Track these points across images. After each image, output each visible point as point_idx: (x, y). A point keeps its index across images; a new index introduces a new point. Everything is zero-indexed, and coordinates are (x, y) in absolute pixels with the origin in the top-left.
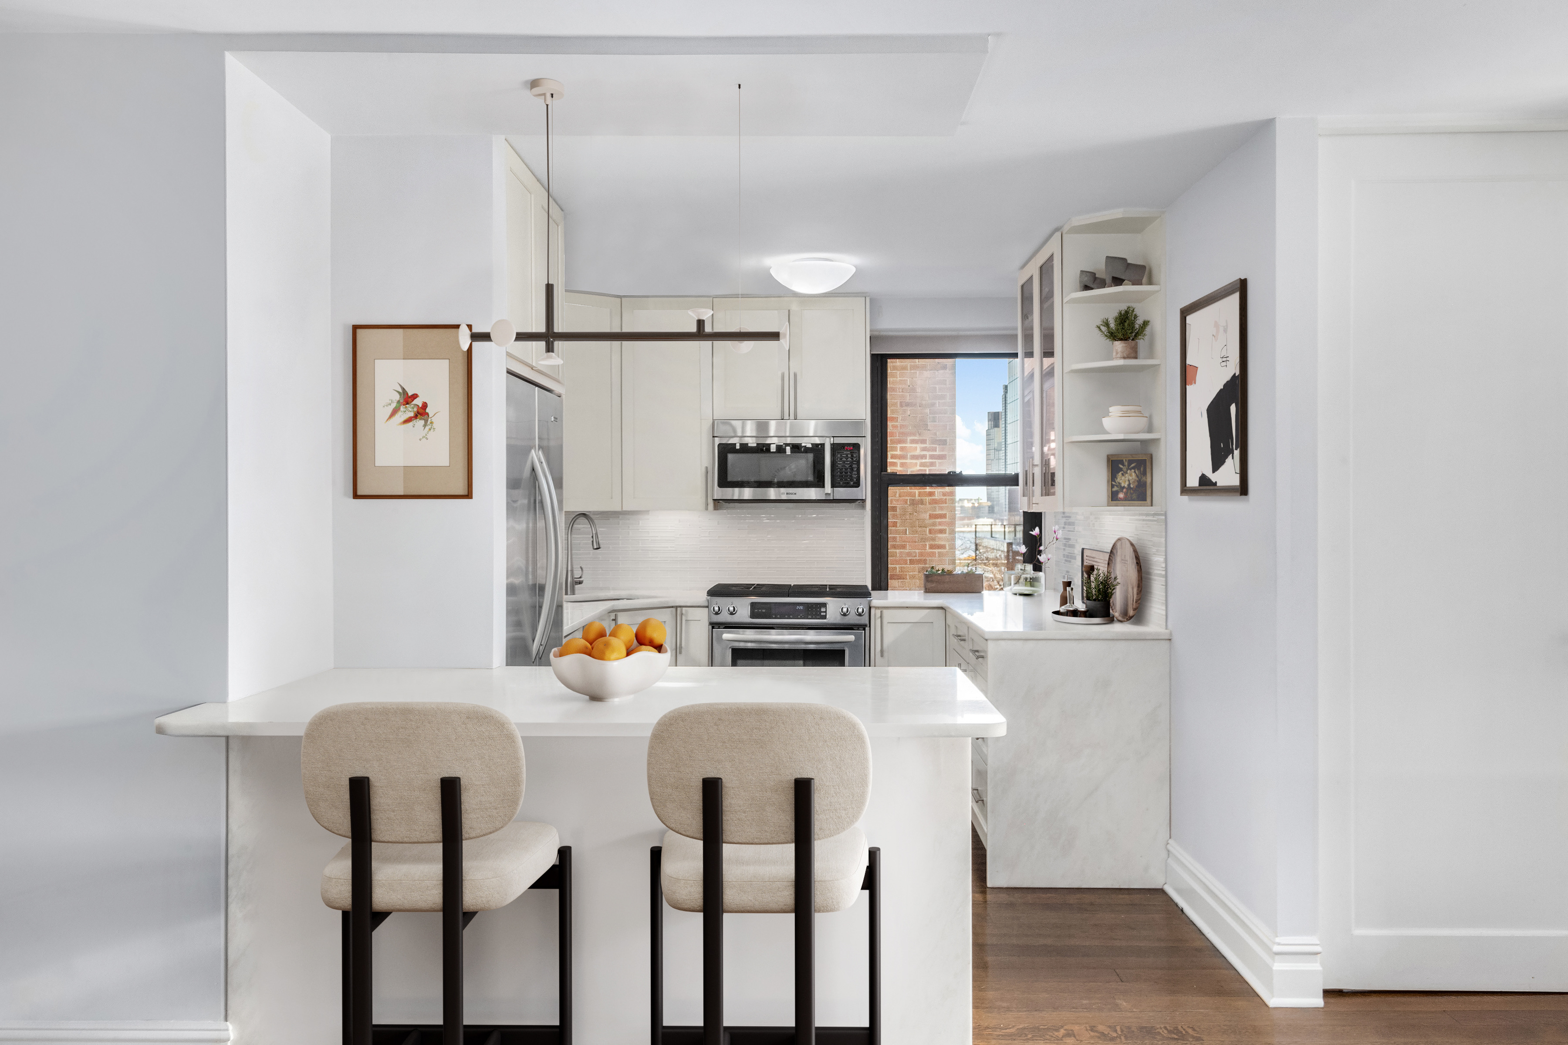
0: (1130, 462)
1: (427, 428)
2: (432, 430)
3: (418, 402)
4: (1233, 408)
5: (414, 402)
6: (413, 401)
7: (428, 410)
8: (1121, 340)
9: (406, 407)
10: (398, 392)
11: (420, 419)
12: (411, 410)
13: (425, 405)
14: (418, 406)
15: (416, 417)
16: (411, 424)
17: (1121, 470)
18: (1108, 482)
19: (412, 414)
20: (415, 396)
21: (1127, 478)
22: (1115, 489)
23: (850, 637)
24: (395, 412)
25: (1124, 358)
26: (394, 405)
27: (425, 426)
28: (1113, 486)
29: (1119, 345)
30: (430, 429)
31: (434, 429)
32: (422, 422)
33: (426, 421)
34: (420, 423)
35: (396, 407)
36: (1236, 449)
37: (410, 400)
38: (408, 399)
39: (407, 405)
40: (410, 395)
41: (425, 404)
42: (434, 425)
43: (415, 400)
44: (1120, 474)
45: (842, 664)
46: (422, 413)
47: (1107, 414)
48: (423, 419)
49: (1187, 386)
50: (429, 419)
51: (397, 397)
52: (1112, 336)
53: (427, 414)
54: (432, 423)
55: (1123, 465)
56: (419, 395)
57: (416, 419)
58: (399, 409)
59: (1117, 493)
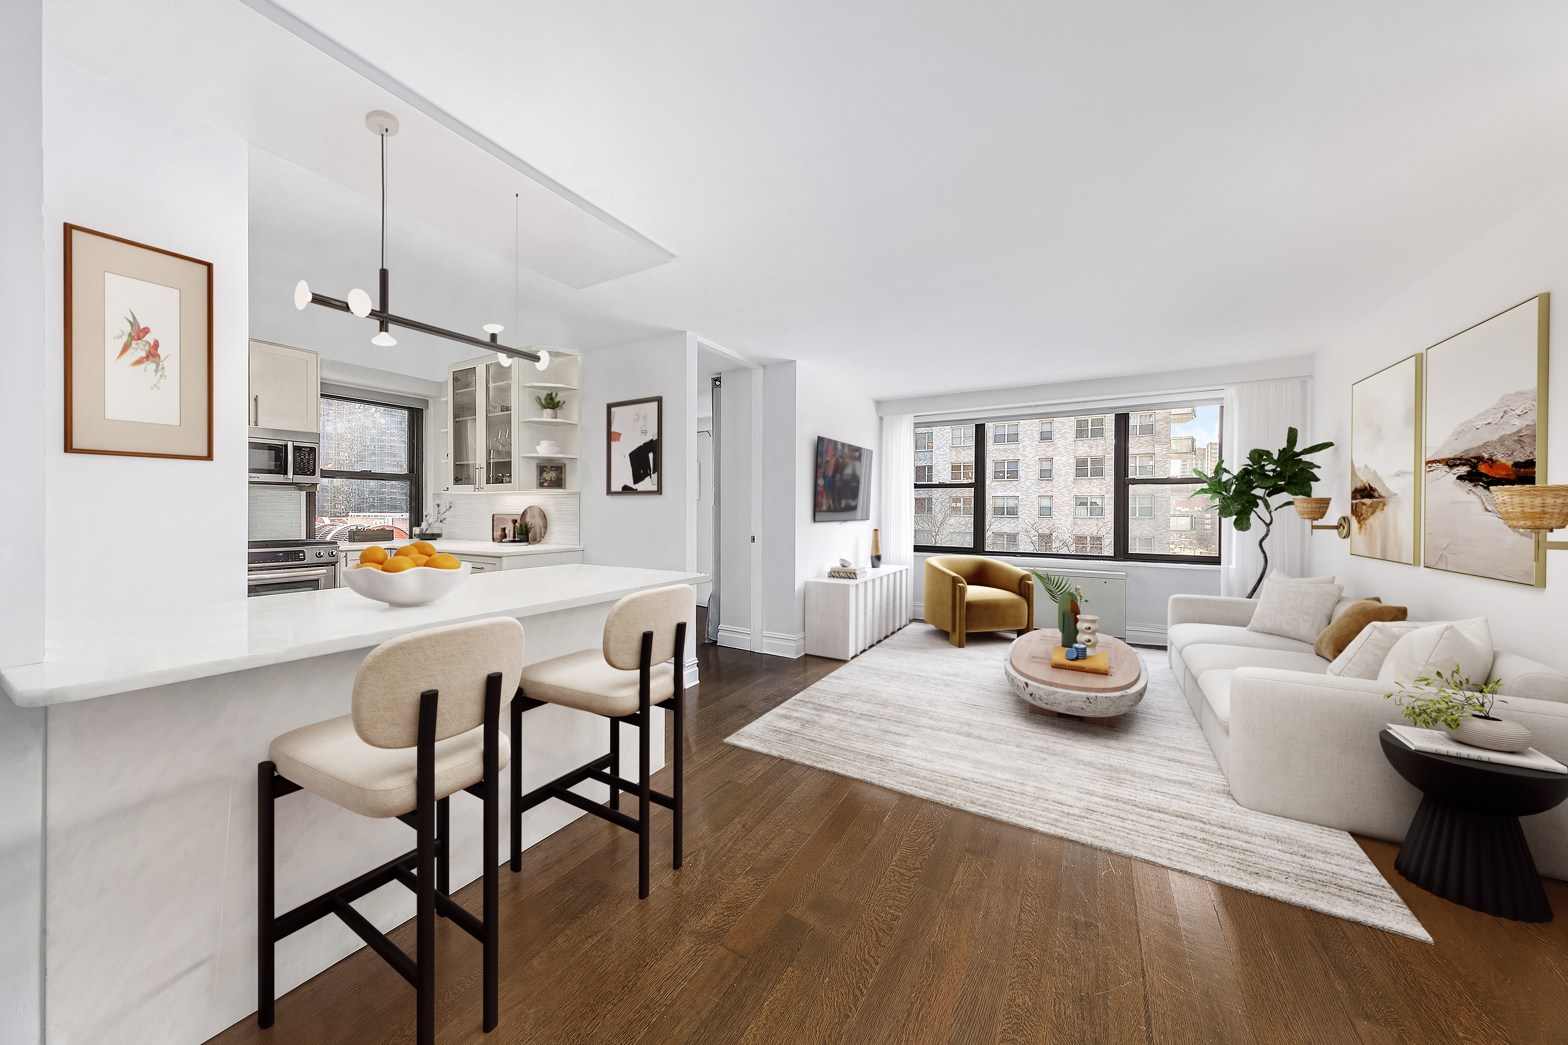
0: (552, 467)
1: (159, 374)
2: (163, 378)
3: (150, 338)
4: (651, 455)
5: (145, 339)
6: (144, 336)
7: (159, 351)
8: (550, 408)
9: (138, 343)
10: (130, 322)
11: (152, 362)
12: (142, 348)
13: (156, 345)
14: (150, 344)
15: (147, 358)
16: (142, 366)
17: (546, 471)
18: (537, 477)
19: (144, 354)
20: (146, 331)
21: (550, 475)
22: (542, 481)
23: (323, 571)
24: (126, 348)
25: (552, 418)
26: (125, 338)
27: (156, 371)
28: (540, 479)
29: (549, 411)
30: (161, 376)
31: (165, 376)
32: (153, 366)
33: (157, 366)
34: (151, 366)
35: (127, 341)
36: (653, 473)
37: (141, 334)
38: (139, 333)
39: (139, 341)
40: (141, 327)
41: (157, 343)
42: (165, 371)
43: (147, 335)
44: (545, 473)
45: (317, 588)
46: (153, 353)
47: (539, 444)
48: (155, 362)
49: (612, 442)
50: (161, 363)
51: (128, 328)
52: (545, 407)
53: (159, 356)
54: (163, 368)
55: (547, 468)
56: (150, 329)
57: (148, 360)
58: (131, 344)
59: (543, 483)
